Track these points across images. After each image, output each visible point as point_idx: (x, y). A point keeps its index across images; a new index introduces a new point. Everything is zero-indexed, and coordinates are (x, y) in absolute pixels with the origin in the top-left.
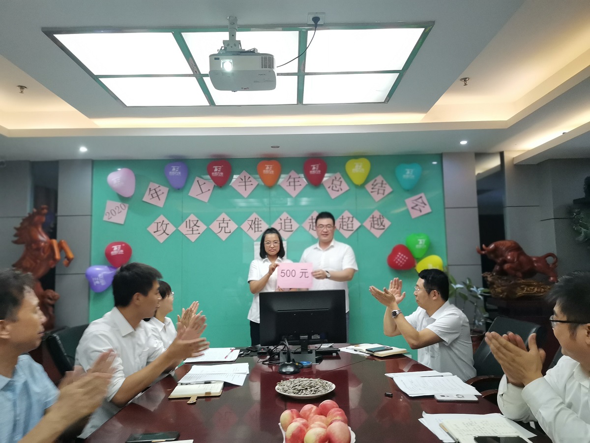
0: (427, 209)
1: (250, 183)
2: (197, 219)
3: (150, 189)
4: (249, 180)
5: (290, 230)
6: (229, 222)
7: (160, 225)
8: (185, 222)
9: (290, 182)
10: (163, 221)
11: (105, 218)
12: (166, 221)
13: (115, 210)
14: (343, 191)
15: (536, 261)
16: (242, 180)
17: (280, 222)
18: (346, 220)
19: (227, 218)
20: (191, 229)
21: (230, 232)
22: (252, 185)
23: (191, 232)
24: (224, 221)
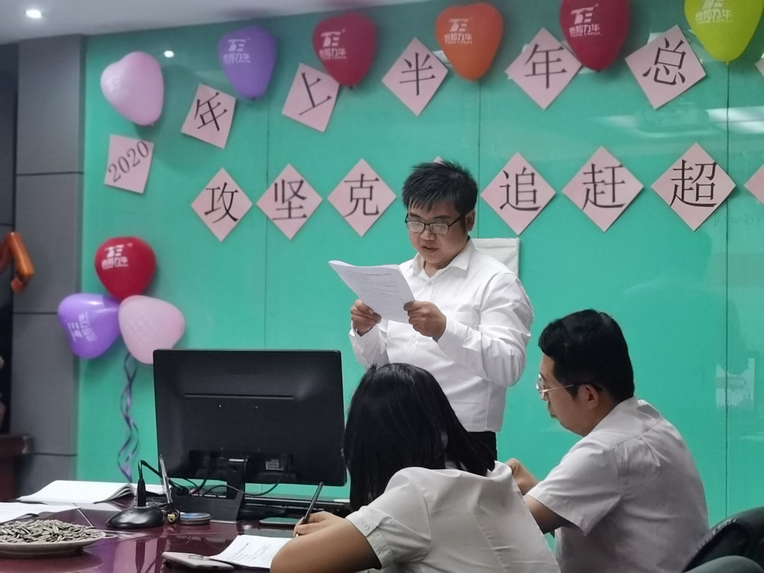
1: (429, 73)
2: (299, 178)
3: (198, 101)
4: (427, 64)
5: (531, 205)
6: (374, 184)
7: (218, 193)
8: (273, 186)
9: (534, 65)
10: (225, 184)
11: (109, 179)
12: (232, 186)
13: (127, 158)
14: (688, 84)
16: (410, 65)
17: (505, 182)
18: (695, 174)
19: (370, 174)
20: (286, 205)
21: (377, 213)
22: (433, 77)
23: (286, 214)
24: (362, 181)
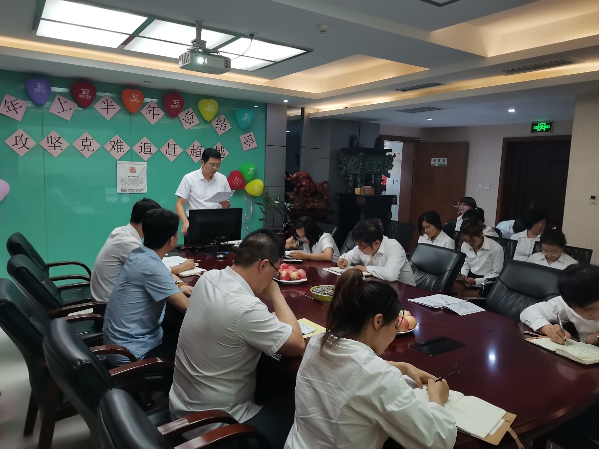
0: (254, 145)
1: (113, 107)
2: (59, 136)
3: (6, 101)
4: (111, 104)
5: (150, 153)
6: (91, 141)
7: (18, 138)
8: (46, 138)
9: (149, 111)
10: (22, 135)
12: (26, 136)
14: (194, 124)
15: (319, 187)
16: (104, 103)
17: (141, 145)
19: (90, 138)
20: (53, 145)
21: (93, 151)
22: (114, 109)
23: (53, 148)
24: (86, 140)
